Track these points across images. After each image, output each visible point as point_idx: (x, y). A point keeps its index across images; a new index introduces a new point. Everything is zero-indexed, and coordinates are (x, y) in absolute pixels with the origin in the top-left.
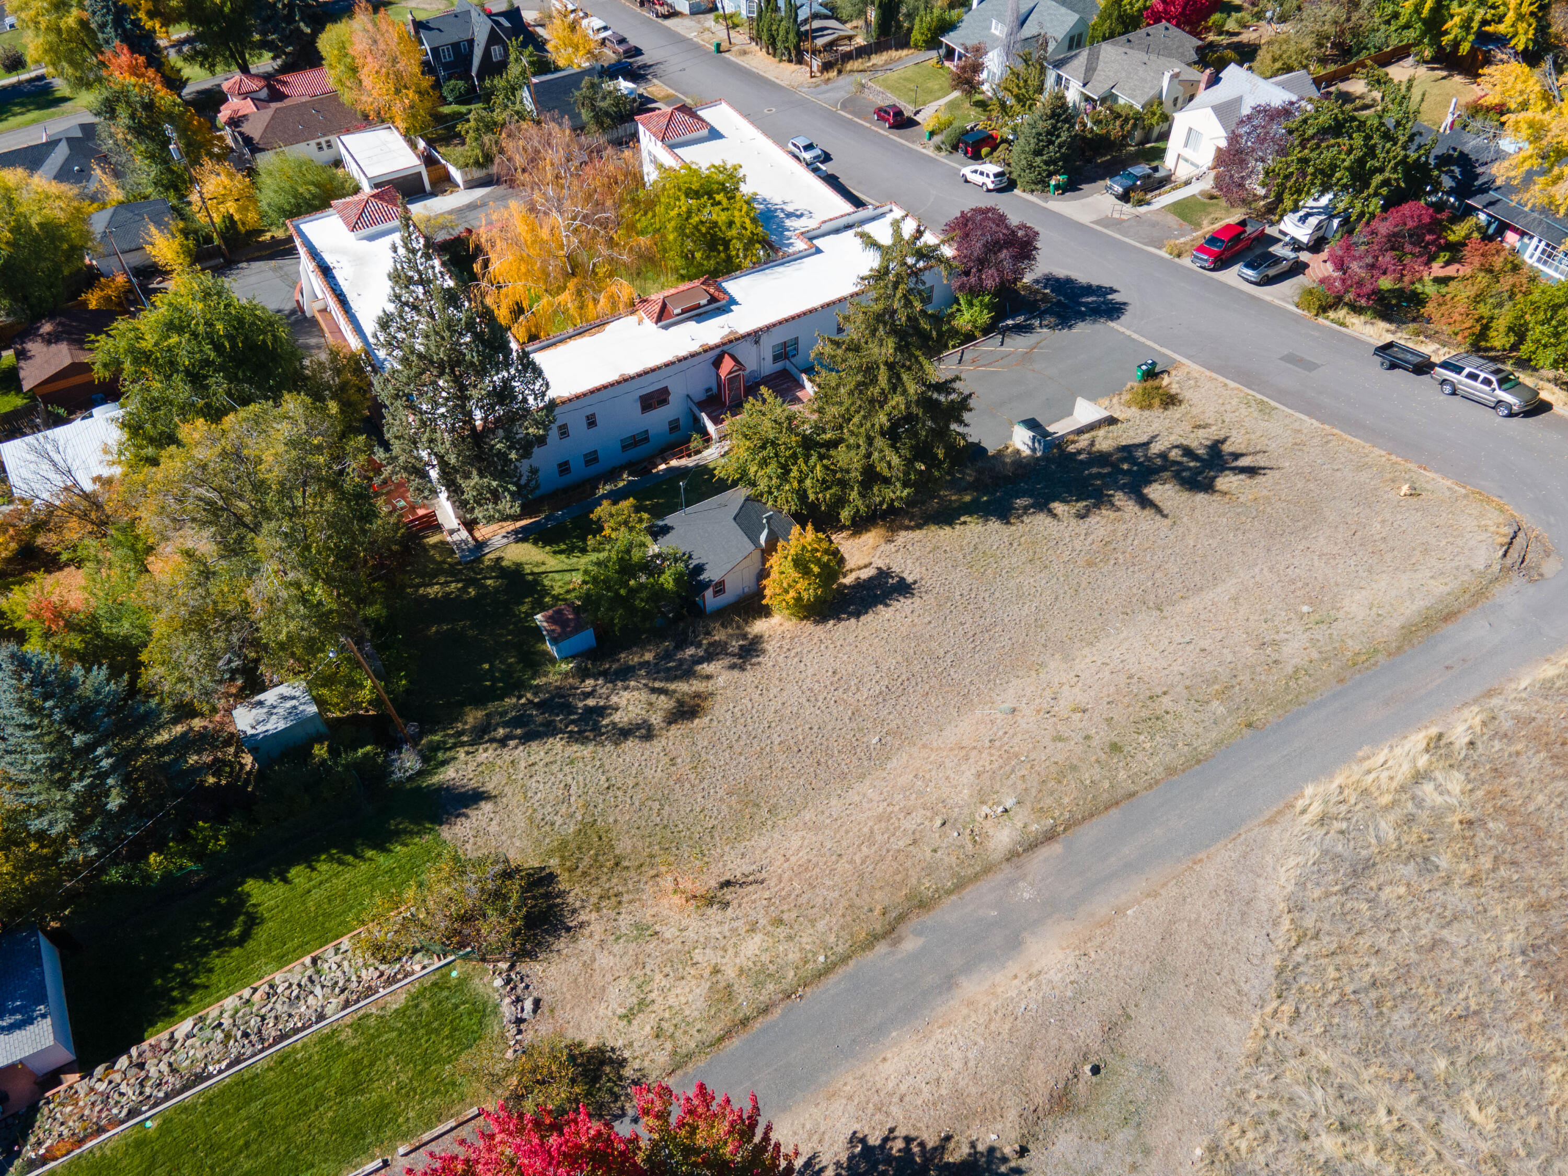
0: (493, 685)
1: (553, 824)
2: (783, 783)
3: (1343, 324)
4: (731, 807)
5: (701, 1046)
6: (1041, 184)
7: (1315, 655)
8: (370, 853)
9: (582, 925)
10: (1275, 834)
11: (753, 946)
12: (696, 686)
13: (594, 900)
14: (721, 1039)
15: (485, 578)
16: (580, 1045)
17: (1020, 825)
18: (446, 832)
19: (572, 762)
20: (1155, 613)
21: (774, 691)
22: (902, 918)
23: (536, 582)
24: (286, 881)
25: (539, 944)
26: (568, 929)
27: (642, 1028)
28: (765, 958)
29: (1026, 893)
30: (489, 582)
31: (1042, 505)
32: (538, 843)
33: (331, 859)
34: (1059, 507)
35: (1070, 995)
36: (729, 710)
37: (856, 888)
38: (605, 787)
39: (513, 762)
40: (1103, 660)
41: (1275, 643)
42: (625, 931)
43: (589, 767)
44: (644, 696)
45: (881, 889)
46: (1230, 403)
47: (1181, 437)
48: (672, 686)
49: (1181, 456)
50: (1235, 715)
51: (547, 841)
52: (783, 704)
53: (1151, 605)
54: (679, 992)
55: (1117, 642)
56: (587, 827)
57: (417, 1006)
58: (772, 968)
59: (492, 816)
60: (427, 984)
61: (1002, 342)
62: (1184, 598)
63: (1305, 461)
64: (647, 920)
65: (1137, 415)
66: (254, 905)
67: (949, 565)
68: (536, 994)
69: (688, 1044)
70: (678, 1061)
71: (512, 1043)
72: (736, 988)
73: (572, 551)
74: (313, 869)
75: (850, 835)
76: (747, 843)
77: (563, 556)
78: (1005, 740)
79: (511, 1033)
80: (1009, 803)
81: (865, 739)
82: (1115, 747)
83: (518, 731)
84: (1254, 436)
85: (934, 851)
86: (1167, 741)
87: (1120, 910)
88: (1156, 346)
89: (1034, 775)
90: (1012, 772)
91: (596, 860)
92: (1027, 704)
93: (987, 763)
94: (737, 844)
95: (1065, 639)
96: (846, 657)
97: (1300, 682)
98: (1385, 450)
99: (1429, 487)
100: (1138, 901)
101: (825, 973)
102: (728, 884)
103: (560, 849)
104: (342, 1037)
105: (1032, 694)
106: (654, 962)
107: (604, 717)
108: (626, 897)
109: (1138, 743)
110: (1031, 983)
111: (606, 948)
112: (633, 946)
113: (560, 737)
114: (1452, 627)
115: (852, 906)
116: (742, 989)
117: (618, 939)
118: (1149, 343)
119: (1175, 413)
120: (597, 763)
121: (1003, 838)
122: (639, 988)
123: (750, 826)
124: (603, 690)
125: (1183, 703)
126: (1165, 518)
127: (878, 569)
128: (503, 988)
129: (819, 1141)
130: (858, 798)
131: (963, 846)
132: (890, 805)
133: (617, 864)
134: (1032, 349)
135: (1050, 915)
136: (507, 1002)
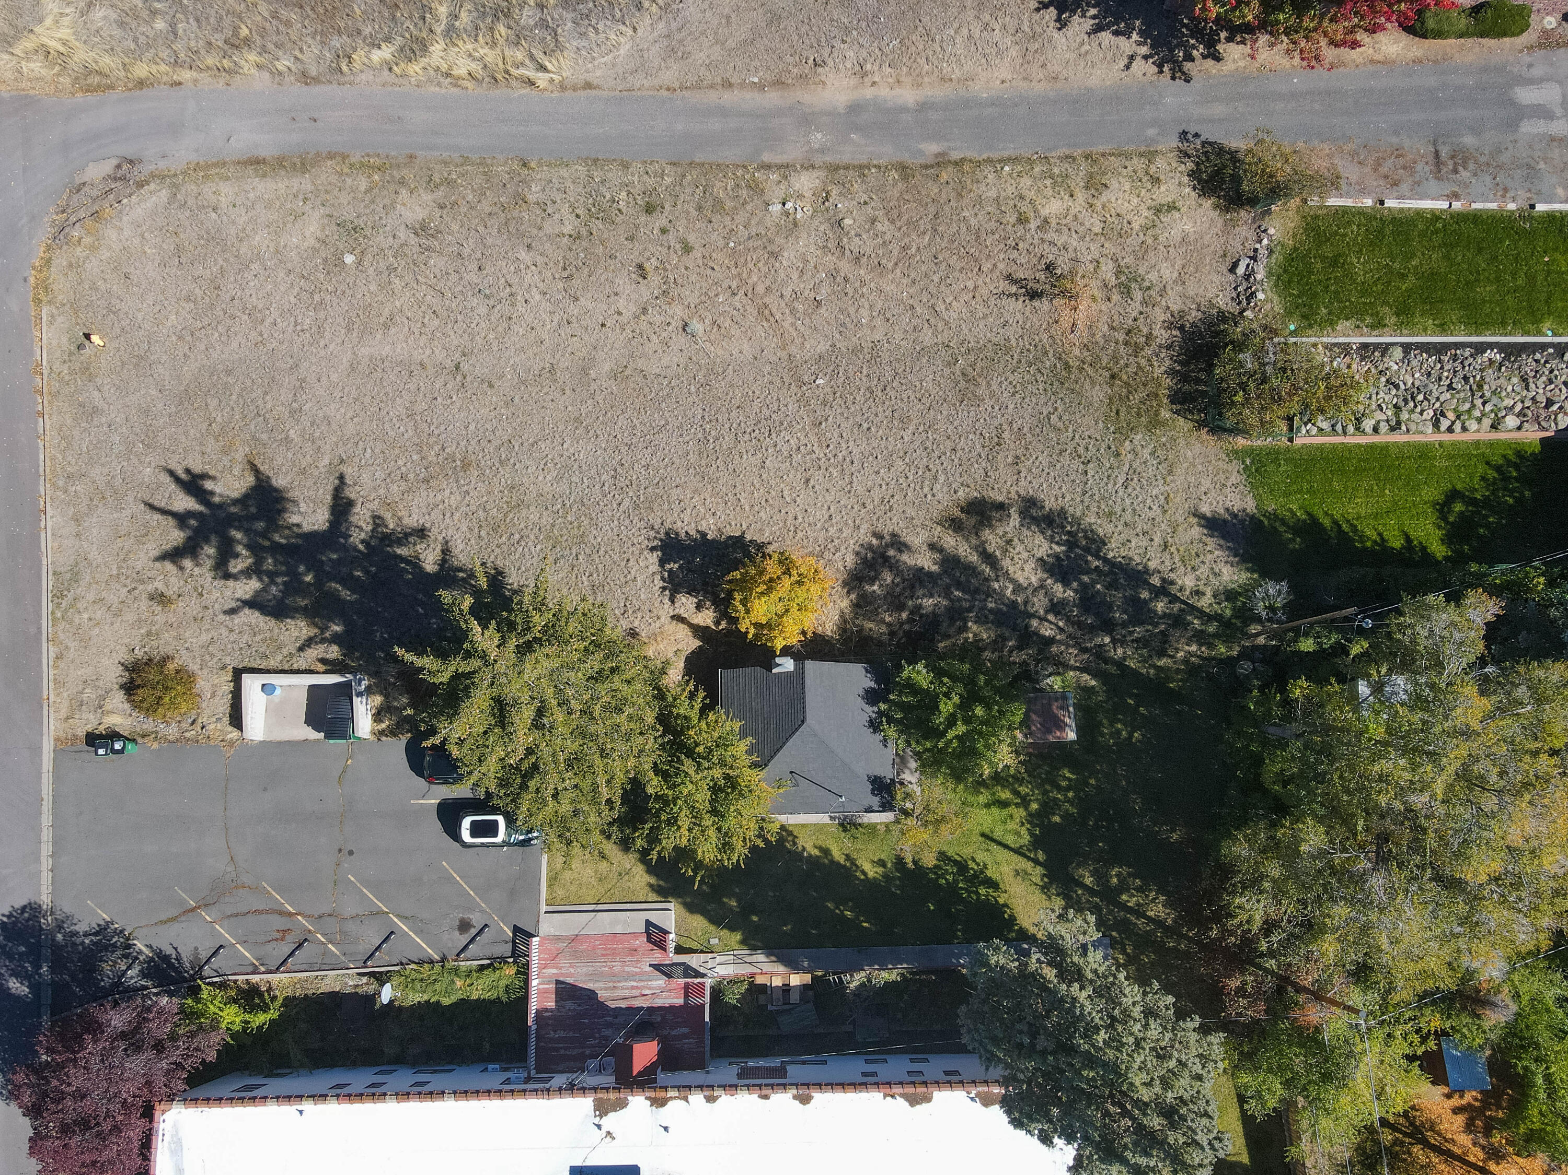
0: (1138, 706)
1: (1153, 453)
2: (928, 384)
4: (988, 383)
5: (1128, 157)
7: (404, 192)
8: (1327, 522)
9: (1169, 326)
10: (598, 73)
11: (1053, 207)
12: (950, 541)
13: (1148, 351)
14: (1112, 154)
15: (1090, 891)
16: (1216, 207)
17: (782, 186)
18: (1250, 505)
19: (1111, 514)
20: (465, 367)
21: (876, 494)
22: (926, 167)
23: (1037, 842)
24: (1407, 538)
25: (1212, 325)
27: (1166, 193)
28: (1049, 193)
29: (818, 138)
30: (1089, 881)
31: (445, 577)
32: (1173, 439)
33: (1362, 538)
34: (430, 562)
35: (855, 33)
36: (933, 495)
37: (946, 208)
38: (1091, 465)
39: (1165, 550)
40: (566, 331)
41: (421, 229)
42: (1140, 293)
43: (1096, 497)
44: (1006, 563)
45: (928, 196)
46: (90, 619)
47: (204, 592)
48: (974, 558)
49: (237, 556)
50: (529, 178)
51: (1164, 439)
52: (878, 473)
53: (459, 378)
54: (1126, 204)
55: (530, 353)
56: (1124, 432)
57: (1330, 313)
58: (1048, 182)
59: (1203, 497)
60: (1316, 327)
61: (215, 954)
62: (422, 366)
63: (125, 464)
64: (1116, 297)
65: (205, 671)
66: (1439, 527)
67: (601, 552)
68: (1232, 277)
69: (1138, 163)
70: (1150, 156)
71: (1265, 242)
72: (1082, 184)
73: (975, 876)
74: (1380, 534)
75: (913, 275)
76: (993, 339)
77: (989, 873)
78: (725, 285)
79: (1263, 252)
80: (776, 208)
81: (828, 390)
82: (649, 209)
83: (1145, 595)
84: (128, 543)
85: (865, 203)
86: (603, 190)
87: (760, 87)
88: (47, 806)
89: (737, 221)
90: (749, 238)
91: (1129, 392)
92: (669, 324)
93: (761, 265)
94: (1002, 343)
95: (568, 392)
96: (785, 493)
97: (446, 175)
98: (36, 423)
99: (65, 340)
100: (742, 85)
101: (1009, 159)
102: (1034, 295)
103: (1155, 423)
104: (1394, 319)
105: (654, 338)
106: (1133, 242)
107: (1057, 556)
108: (1121, 337)
109: (628, 203)
110: (868, 67)
111: (1161, 285)
112: (1141, 271)
113: (1111, 555)
114: (263, 153)
115: (960, 195)
116: (1078, 181)
117: (1149, 288)
118: (46, 820)
119: (165, 644)
120: (1086, 498)
121: (806, 182)
122: (1154, 226)
123: (981, 356)
124: (1039, 604)
125: (557, 216)
126: (341, 478)
127: (673, 602)
128: (1257, 290)
129: (1083, 43)
130: (878, 322)
131: (841, 194)
132: (863, 283)
133: (1113, 377)
134: (193, 910)
135: (813, 113)
136: (1259, 277)
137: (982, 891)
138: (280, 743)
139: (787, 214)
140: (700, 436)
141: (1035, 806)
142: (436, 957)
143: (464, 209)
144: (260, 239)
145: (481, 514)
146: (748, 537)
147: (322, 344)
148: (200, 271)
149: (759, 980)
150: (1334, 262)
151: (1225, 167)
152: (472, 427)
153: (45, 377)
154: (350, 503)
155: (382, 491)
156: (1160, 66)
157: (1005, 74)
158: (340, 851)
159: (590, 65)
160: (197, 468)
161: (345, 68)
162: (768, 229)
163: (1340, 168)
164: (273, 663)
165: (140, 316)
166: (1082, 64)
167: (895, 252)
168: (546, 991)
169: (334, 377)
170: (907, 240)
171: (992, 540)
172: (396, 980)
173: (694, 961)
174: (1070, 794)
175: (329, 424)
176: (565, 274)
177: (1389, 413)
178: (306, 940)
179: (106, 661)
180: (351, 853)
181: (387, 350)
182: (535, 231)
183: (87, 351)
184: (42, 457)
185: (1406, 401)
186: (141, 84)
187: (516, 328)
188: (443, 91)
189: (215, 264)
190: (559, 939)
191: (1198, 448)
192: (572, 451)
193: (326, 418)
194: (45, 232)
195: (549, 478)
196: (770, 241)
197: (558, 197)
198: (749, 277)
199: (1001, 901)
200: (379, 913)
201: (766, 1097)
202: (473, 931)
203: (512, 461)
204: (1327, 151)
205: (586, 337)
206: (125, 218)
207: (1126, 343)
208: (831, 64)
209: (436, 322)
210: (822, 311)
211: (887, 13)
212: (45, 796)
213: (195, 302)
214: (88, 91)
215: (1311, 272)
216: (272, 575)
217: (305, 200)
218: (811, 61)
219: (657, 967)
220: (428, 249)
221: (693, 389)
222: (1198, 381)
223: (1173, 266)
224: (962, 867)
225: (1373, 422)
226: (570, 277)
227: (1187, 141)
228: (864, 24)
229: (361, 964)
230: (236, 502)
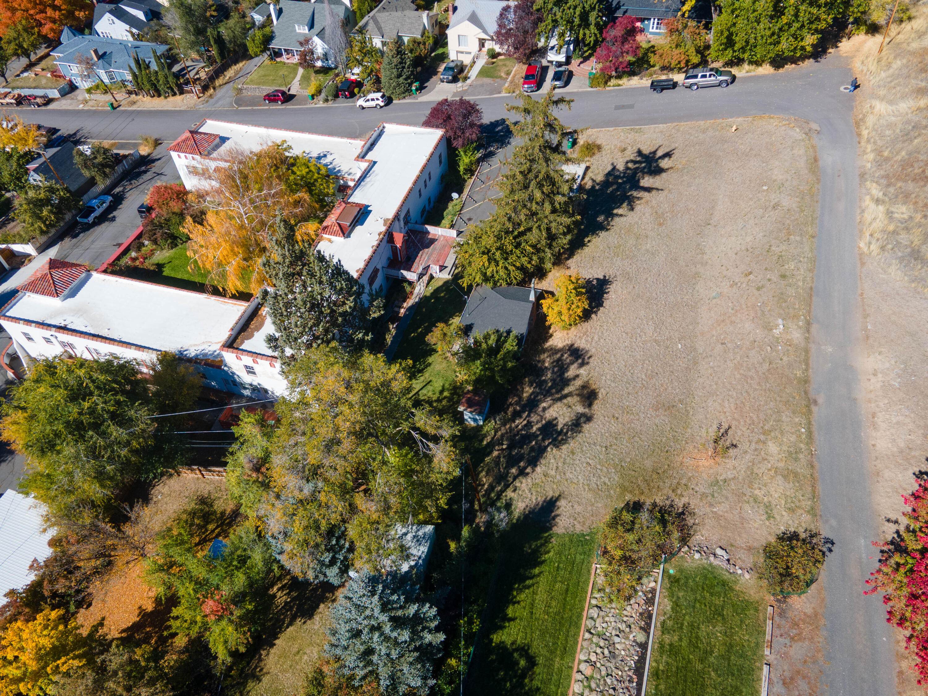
1: (605, 483)
3: (619, 85)
4: (665, 415)
5: (811, 500)
6: (408, 91)
7: (798, 199)
8: (537, 571)
9: (686, 506)
10: (871, 267)
11: (773, 448)
13: (672, 494)
16: (769, 544)
17: (795, 327)
18: (558, 530)
19: (573, 453)
20: (710, 226)
21: (612, 359)
22: (806, 392)
24: (513, 619)
26: (683, 513)
27: (782, 515)
28: (784, 448)
29: (829, 349)
31: (610, 215)
32: (609, 496)
33: (520, 591)
34: (618, 211)
36: (605, 380)
37: (776, 395)
41: (777, 205)
42: (710, 491)
44: (559, 404)
45: (785, 387)
46: (621, 136)
47: (622, 159)
48: (566, 391)
49: (634, 165)
50: (804, 237)
51: (612, 492)
54: (774, 490)
56: (621, 471)
57: (678, 597)
58: (792, 450)
60: (669, 586)
61: (489, 165)
64: (710, 480)
66: (512, 644)
68: (715, 546)
69: (806, 504)
71: (739, 572)
74: (518, 602)
75: (736, 381)
76: (693, 422)
78: (738, 305)
79: (732, 570)
80: (780, 322)
81: (675, 348)
82: (783, 276)
83: (522, 464)
84: (647, 142)
85: (781, 359)
87: (863, 329)
89: (773, 306)
90: (763, 311)
92: (720, 287)
93: (747, 316)
97: (806, 211)
98: (702, 121)
100: (866, 322)
101: (811, 433)
102: (717, 440)
103: (624, 489)
104: (667, 641)
105: (714, 284)
106: (745, 489)
107: (556, 425)
108: (684, 481)
109: (788, 269)
110: (880, 376)
111: (714, 504)
112: (724, 492)
113: (549, 449)
114: (821, 162)
115: (785, 403)
116: (793, 466)
117: (713, 496)
119: (605, 152)
120: (585, 444)
121: (797, 336)
122: (756, 503)
124: (534, 418)
125: (781, 245)
126: (662, 190)
128: (702, 556)
131: (788, 350)
135: (847, 350)
136: (712, 560)
139: (777, 326)
142: (463, 212)
143: (787, 216)
144: (777, 164)
145: (636, 227)
146: (601, 309)
149: (409, 298)
150: (719, 613)
153: (721, 121)
154: (650, 192)
155: (653, 200)
157: (880, 448)
159: (876, 264)
160: (674, 156)
162: (768, 318)
164: (589, 173)
167: (750, 373)
171: (573, 400)
173: (426, 278)
176: (749, 249)
178: (484, 183)
179: (604, 140)
182: (773, 237)
184: (688, 123)
187: (726, 239)
191: (603, 511)
196: (760, 319)
197: (792, 246)
198: (741, 313)
200: (485, 200)
207: (678, 484)
208: (880, 358)
211: (916, 381)
217: (795, 173)
220: (767, 208)
223: (727, 512)
224: (421, 371)
226: (747, 250)
227: (826, 543)
228: (909, 371)
229: (470, 195)
230: (658, 165)
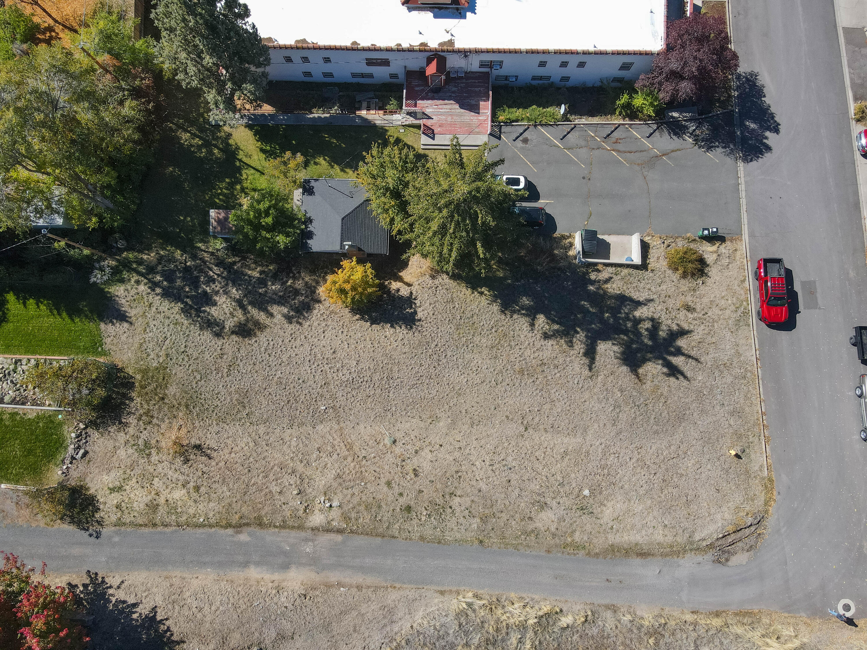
0: (180, 231)
1: (149, 355)
2: (264, 402)
4: (232, 400)
5: (132, 524)
7: (553, 529)
8: (64, 315)
9: (127, 424)
10: (436, 601)
11: (179, 494)
12: (261, 317)
13: (141, 412)
14: (141, 525)
15: (216, 146)
16: (87, 489)
17: (331, 518)
18: (102, 326)
19: (176, 324)
20: (522, 429)
21: (298, 343)
22: (248, 525)
23: (239, 169)
24: (25, 304)
25: (104, 423)
26: (120, 423)
27: (114, 499)
28: (179, 503)
29: (309, 548)
30: (216, 151)
31: (533, 311)
33: (48, 305)
35: (279, 612)
36: (268, 340)
37: (239, 497)
38: (182, 350)
39: (151, 304)
40: (463, 444)
41: (543, 506)
42: (140, 443)
43: (182, 333)
44: (234, 305)
45: (248, 506)
46: (727, 300)
47: (665, 310)
48: (251, 308)
49: (647, 330)
50: (479, 533)
51: (142, 363)
52: (296, 355)
53: (525, 422)
54: (137, 494)
55: (484, 434)
56: (162, 368)
57: (38, 423)
58: (179, 510)
59: (126, 330)
60: (47, 415)
61: (651, 134)
62: (546, 430)
63: (713, 383)
64: (153, 442)
65: (663, 270)
66: (8, 309)
67: (448, 319)
68: (87, 448)
69: (127, 519)
70: (119, 523)
71: (65, 467)
72: (160, 508)
73: (271, 155)
74: (39, 307)
75: (264, 462)
76: (226, 426)
77: (264, 156)
78: (369, 462)
79: (67, 462)
80: (335, 504)
81: (319, 403)
82: (409, 509)
83: (165, 283)
84: (709, 339)
85: (284, 504)
86: (435, 523)
87: (340, 585)
88: (744, 208)
89: (358, 497)
90: (352, 487)
91: (155, 389)
92: (404, 444)
93: (348, 472)
94: (221, 423)
95: (464, 411)
96: (347, 346)
97: (528, 538)
98: (765, 409)
99: (753, 456)
100: (351, 586)
101: (199, 527)
102: (198, 447)
103: (145, 372)
104: (4, 417)
105: (413, 438)
106: (138, 471)
107: (207, 305)
108: (155, 421)
109: (421, 514)
110: (274, 592)
111: (127, 446)
112: (137, 454)
113: (179, 304)
114: (638, 561)
115: (230, 505)
116: (162, 510)
117: (134, 445)
118: (743, 201)
119: (686, 284)
120: (187, 333)
121: (317, 519)
122: (124, 479)
123: (233, 417)
125: (463, 508)
126: (590, 369)
127: (411, 293)
128: (75, 438)
129: (146, 597)
130: (287, 438)
131: (298, 510)
132: (292, 459)
133: (163, 399)
134: (663, 155)
135: (310, 565)
136: (72, 446)
137: (268, 148)
138: (623, 234)
139: (329, 500)
140: (391, 381)
141: (238, 187)
142: (539, 127)
143: (517, 515)
144: (638, 508)
145: (513, 343)
146: (368, 324)
147: (603, 445)
148: (675, 491)
149: (381, 112)
150: (30, 452)
151: (78, 513)
152: (518, 393)
153: (762, 434)
154: (586, 354)
155: (568, 359)
156: (103, 582)
157: (195, 582)
158: (589, 179)
159: (441, 606)
160: (672, 379)
161: (589, 613)
162: (341, 491)
163: (15, 509)
164: (625, 271)
165: (709, 467)
166: (149, 585)
167: (271, 475)
168: (484, 109)
169: (596, 426)
170: (264, 481)
171: (240, 315)
172: (559, 117)
174: (219, 191)
175: (598, 399)
176: (460, 474)
177: (19, 369)
178: (605, 138)
179: (718, 278)
180: (584, 178)
181: (566, 440)
182: (476, 499)
183: (739, 448)
184: (761, 390)
185: (9, 374)
186: (717, 615)
187: (492, 448)
188: (530, 595)
189: (666, 495)
190: (478, 133)
191: (125, 358)
192: (462, 377)
193: (600, 402)
194: (770, 522)
195: (475, 362)
196: (340, 484)
197: (462, 520)
198: (355, 466)
199: (260, 143)
200: (569, 149)
201: (372, 45)
202: (521, 138)
203: (496, 372)
204: (20, 520)
205: (451, 439)
206: (720, 525)
207: (152, 417)
208: (296, 595)
209: (537, 454)
210: (317, 446)
211: (258, 623)
212: (745, 212)
213: (677, 473)
214: (751, 613)
215: (43, 447)
216: (627, 318)
217: (612, 528)
218: (308, 598)
219: (430, 118)
220: (539, 495)
221: (394, 408)
222: (118, 393)
223: (118, 457)
225: (29, 365)
226: (457, 472)
227: (97, 532)
228: (273, 617)
229: (577, 126)
230: (649, 360)
